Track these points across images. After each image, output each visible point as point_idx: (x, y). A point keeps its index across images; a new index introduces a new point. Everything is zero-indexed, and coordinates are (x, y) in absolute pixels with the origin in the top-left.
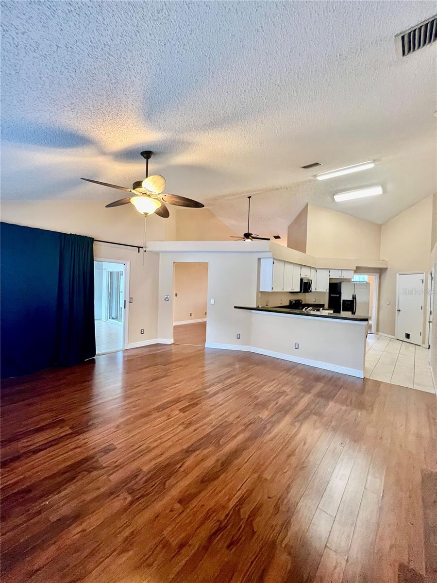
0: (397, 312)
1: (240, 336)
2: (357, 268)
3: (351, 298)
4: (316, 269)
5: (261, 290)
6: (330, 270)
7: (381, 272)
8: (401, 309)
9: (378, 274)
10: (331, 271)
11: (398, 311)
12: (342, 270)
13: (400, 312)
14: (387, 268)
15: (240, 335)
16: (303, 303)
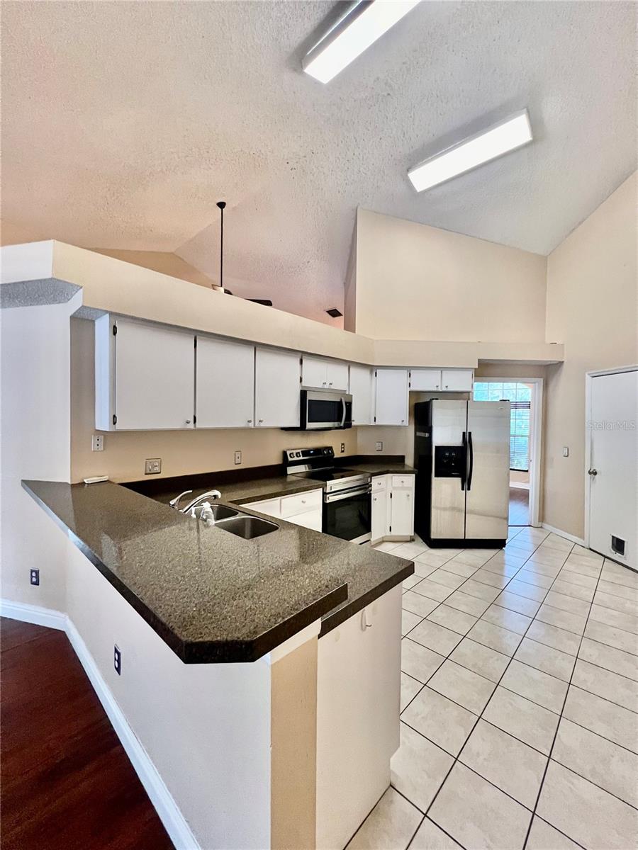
0: (587, 476)
1: (37, 577)
2: (481, 363)
3: (458, 442)
4: (372, 369)
5: (97, 429)
6: (409, 369)
7: (547, 372)
8: (597, 470)
9: (541, 380)
10: (412, 372)
11: (590, 473)
12: (442, 369)
13: (597, 475)
14: (561, 363)
15: (37, 572)
16: (335, 457)
